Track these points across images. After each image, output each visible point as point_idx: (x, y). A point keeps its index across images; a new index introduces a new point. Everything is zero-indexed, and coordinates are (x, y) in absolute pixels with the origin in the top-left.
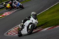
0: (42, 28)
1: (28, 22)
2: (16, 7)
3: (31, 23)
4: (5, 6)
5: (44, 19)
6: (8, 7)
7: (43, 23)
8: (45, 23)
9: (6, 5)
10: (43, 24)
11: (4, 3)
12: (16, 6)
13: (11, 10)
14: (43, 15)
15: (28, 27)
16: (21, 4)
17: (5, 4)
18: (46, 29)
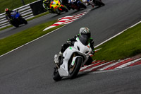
1: (70, 50)
17: (47, 1)
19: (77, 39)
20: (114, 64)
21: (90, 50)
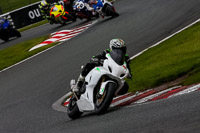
0: (182, 84)
1: (98, 72)
2: (91, 12)
3: (105, 77)
4: (47, 10)
5: (187, 54)
6: (55, 14)
7: (184, 67)
8: (193, 69)
9: (49, 9)
10: (185, 70)
11: (44, 3)
12: (90, 9)
13: (64, 25)
14: (186, 38)
15: (97, 89)
16: (109, 3)
17: (46, 6)
18: (193, 89)
19: (107, 55)
20: (130, 98)
21: (127, 71)
